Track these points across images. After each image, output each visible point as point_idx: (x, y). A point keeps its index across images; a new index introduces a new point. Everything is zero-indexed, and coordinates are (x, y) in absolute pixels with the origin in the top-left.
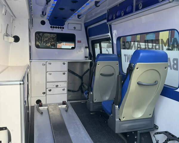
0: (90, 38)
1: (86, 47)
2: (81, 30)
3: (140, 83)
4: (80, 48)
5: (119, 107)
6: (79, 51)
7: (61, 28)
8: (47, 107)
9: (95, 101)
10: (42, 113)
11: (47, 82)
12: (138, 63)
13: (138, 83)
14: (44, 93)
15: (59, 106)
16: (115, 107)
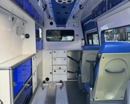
0: (85, 32)
1: (82, 39)
2: (78, 27)
3: (107, 70)
4: (78, 40)
5: (93, 89)
6: (77, 42)
7: (64, 26)
8: (48, 84)
9: (82, 82)
10: (43, 89)
11: (53, 65)
12: (103, 54)
13: (106, 70)
14: (51, 73)
15: (57, 84)
16: (89, 89)
